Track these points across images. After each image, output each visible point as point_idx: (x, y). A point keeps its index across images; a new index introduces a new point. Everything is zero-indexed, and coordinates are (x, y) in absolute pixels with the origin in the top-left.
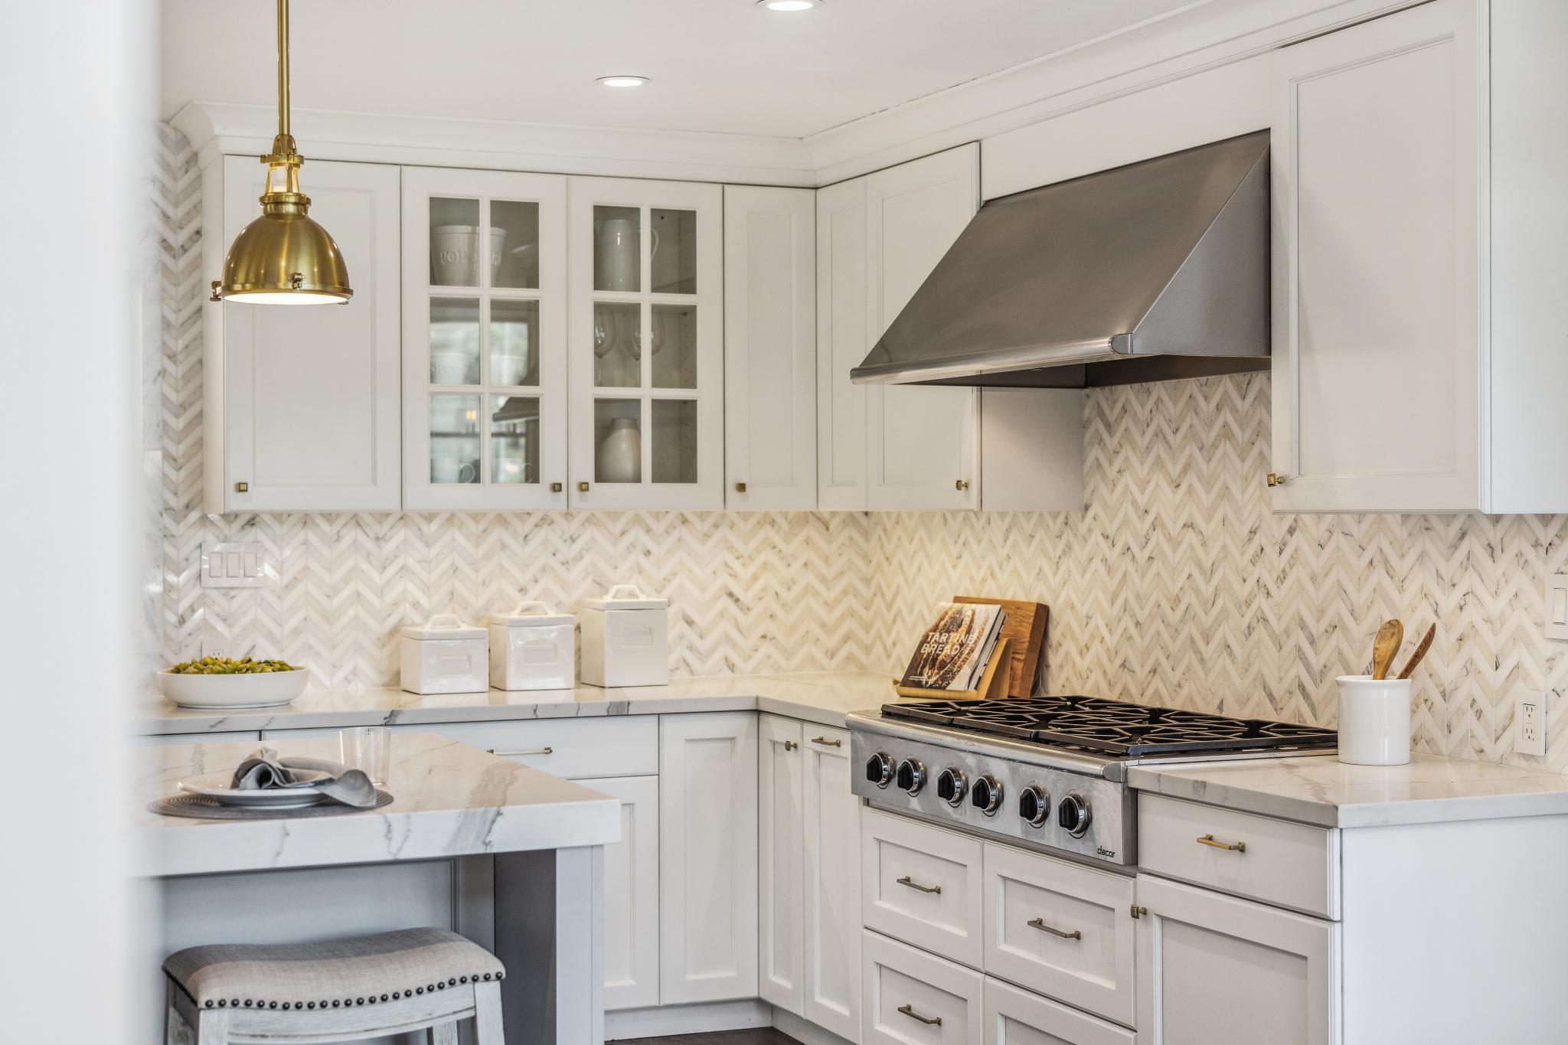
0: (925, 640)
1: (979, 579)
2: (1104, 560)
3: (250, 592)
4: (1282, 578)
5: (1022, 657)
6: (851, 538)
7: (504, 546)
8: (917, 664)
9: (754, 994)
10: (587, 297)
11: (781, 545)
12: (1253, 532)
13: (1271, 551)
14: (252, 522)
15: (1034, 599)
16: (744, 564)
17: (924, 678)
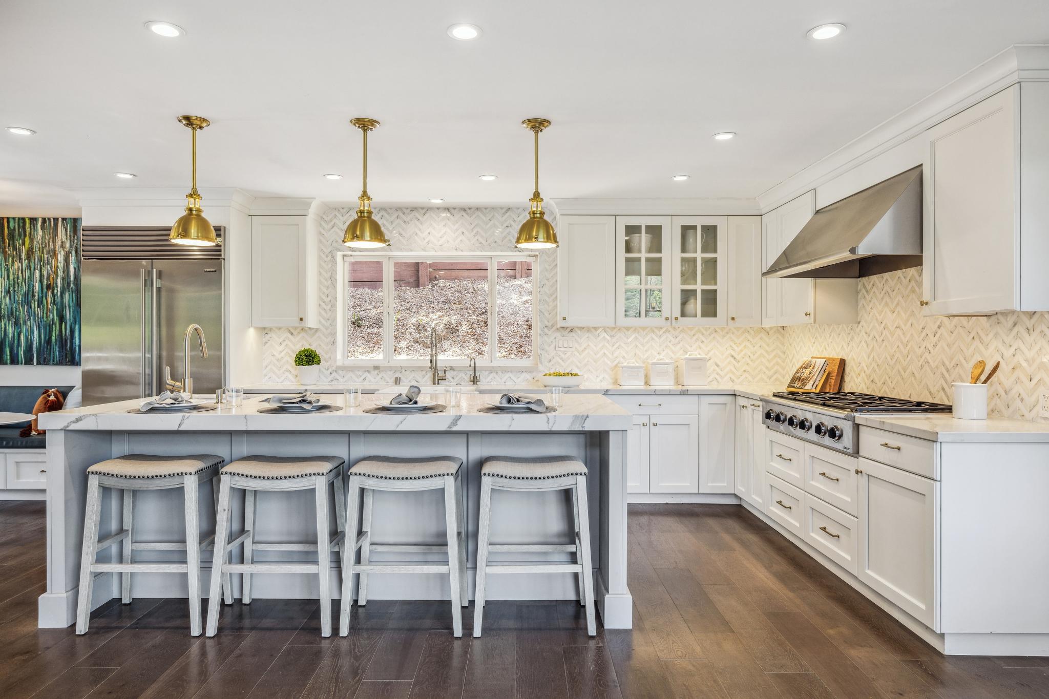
0: (797, 371)
1: (821, 351)
2: (865, 342)
3: (571, 352)
4: (935, 346)
5: (834, 378)
6: (777, 338)
7: (653, 339)
8: (794, 380)
9: (733, 492)
10: (678, 255)
11: (751, 340)
12: (923, 328)
13: (931, 336)
14: (571, 331)
15: (840, 357)
16: (737, 346)
17: (796, 385)
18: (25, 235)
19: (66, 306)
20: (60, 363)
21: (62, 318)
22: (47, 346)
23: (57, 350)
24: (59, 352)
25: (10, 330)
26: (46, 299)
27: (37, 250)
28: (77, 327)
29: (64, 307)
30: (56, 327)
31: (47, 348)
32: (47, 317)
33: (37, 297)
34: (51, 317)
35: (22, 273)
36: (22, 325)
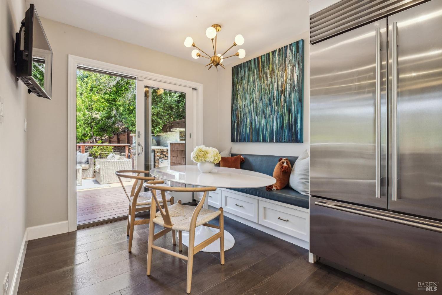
18: (269, 63)
19: (292, 103)
20: (288, 141)
21: (290, 111)
22: (281, 130)
23: (287, 132)
24: (288, 134)
25: (263, 121)
26: (281, 100)
27: (276, 70)
28: (299, 116)
29: (291, 103)
30: (286, 117)
31: (281, 131)
32: (281, 112)
33: (275, 99)
34: (283, 111)
35: (268, 87)
36: (268, 118)
